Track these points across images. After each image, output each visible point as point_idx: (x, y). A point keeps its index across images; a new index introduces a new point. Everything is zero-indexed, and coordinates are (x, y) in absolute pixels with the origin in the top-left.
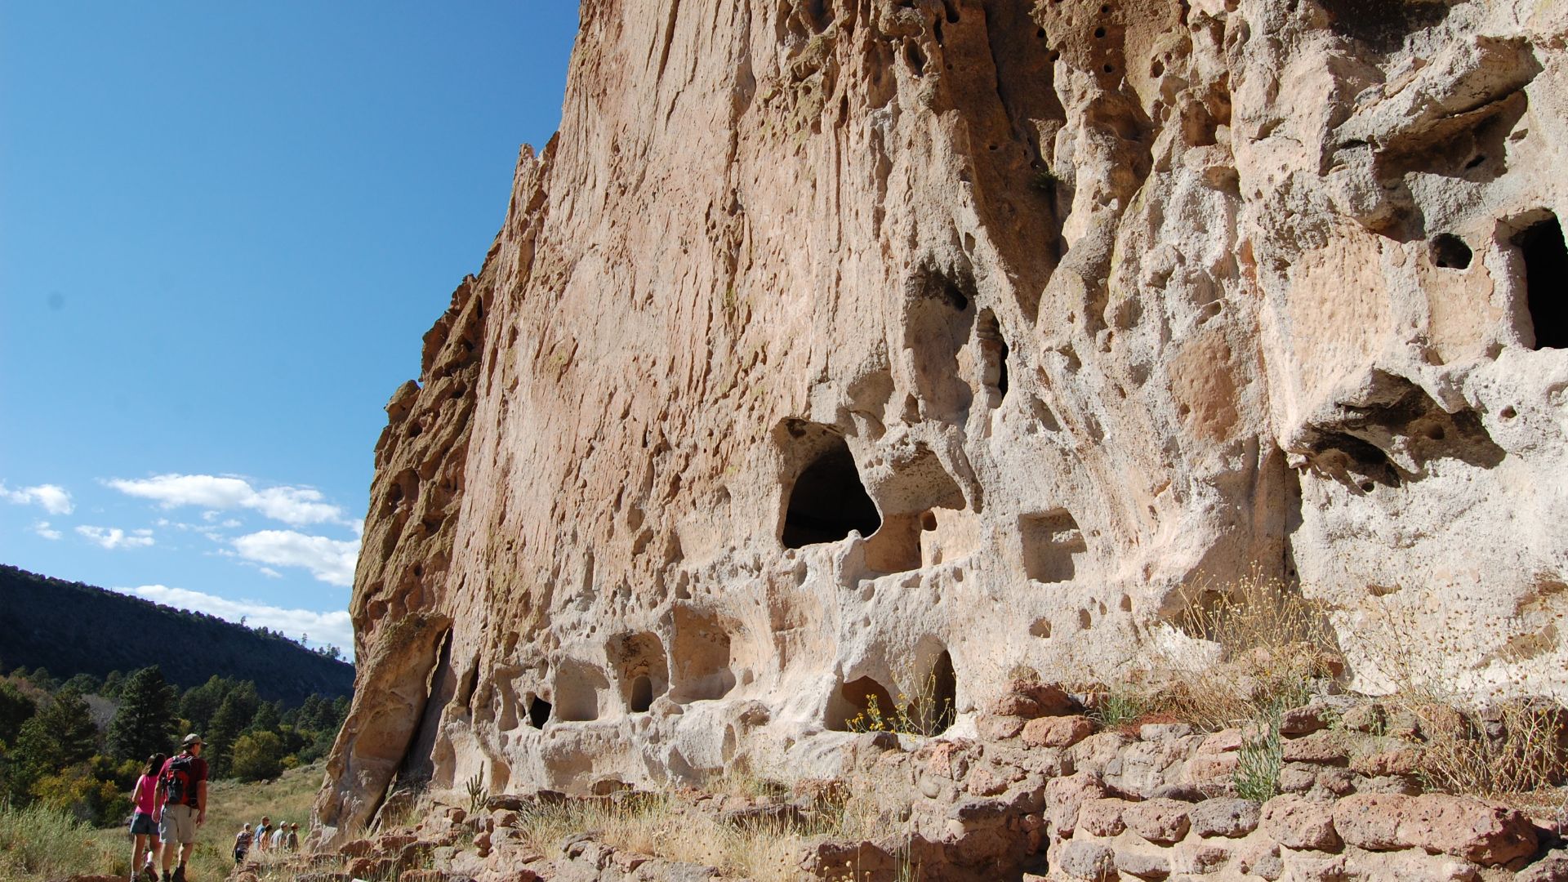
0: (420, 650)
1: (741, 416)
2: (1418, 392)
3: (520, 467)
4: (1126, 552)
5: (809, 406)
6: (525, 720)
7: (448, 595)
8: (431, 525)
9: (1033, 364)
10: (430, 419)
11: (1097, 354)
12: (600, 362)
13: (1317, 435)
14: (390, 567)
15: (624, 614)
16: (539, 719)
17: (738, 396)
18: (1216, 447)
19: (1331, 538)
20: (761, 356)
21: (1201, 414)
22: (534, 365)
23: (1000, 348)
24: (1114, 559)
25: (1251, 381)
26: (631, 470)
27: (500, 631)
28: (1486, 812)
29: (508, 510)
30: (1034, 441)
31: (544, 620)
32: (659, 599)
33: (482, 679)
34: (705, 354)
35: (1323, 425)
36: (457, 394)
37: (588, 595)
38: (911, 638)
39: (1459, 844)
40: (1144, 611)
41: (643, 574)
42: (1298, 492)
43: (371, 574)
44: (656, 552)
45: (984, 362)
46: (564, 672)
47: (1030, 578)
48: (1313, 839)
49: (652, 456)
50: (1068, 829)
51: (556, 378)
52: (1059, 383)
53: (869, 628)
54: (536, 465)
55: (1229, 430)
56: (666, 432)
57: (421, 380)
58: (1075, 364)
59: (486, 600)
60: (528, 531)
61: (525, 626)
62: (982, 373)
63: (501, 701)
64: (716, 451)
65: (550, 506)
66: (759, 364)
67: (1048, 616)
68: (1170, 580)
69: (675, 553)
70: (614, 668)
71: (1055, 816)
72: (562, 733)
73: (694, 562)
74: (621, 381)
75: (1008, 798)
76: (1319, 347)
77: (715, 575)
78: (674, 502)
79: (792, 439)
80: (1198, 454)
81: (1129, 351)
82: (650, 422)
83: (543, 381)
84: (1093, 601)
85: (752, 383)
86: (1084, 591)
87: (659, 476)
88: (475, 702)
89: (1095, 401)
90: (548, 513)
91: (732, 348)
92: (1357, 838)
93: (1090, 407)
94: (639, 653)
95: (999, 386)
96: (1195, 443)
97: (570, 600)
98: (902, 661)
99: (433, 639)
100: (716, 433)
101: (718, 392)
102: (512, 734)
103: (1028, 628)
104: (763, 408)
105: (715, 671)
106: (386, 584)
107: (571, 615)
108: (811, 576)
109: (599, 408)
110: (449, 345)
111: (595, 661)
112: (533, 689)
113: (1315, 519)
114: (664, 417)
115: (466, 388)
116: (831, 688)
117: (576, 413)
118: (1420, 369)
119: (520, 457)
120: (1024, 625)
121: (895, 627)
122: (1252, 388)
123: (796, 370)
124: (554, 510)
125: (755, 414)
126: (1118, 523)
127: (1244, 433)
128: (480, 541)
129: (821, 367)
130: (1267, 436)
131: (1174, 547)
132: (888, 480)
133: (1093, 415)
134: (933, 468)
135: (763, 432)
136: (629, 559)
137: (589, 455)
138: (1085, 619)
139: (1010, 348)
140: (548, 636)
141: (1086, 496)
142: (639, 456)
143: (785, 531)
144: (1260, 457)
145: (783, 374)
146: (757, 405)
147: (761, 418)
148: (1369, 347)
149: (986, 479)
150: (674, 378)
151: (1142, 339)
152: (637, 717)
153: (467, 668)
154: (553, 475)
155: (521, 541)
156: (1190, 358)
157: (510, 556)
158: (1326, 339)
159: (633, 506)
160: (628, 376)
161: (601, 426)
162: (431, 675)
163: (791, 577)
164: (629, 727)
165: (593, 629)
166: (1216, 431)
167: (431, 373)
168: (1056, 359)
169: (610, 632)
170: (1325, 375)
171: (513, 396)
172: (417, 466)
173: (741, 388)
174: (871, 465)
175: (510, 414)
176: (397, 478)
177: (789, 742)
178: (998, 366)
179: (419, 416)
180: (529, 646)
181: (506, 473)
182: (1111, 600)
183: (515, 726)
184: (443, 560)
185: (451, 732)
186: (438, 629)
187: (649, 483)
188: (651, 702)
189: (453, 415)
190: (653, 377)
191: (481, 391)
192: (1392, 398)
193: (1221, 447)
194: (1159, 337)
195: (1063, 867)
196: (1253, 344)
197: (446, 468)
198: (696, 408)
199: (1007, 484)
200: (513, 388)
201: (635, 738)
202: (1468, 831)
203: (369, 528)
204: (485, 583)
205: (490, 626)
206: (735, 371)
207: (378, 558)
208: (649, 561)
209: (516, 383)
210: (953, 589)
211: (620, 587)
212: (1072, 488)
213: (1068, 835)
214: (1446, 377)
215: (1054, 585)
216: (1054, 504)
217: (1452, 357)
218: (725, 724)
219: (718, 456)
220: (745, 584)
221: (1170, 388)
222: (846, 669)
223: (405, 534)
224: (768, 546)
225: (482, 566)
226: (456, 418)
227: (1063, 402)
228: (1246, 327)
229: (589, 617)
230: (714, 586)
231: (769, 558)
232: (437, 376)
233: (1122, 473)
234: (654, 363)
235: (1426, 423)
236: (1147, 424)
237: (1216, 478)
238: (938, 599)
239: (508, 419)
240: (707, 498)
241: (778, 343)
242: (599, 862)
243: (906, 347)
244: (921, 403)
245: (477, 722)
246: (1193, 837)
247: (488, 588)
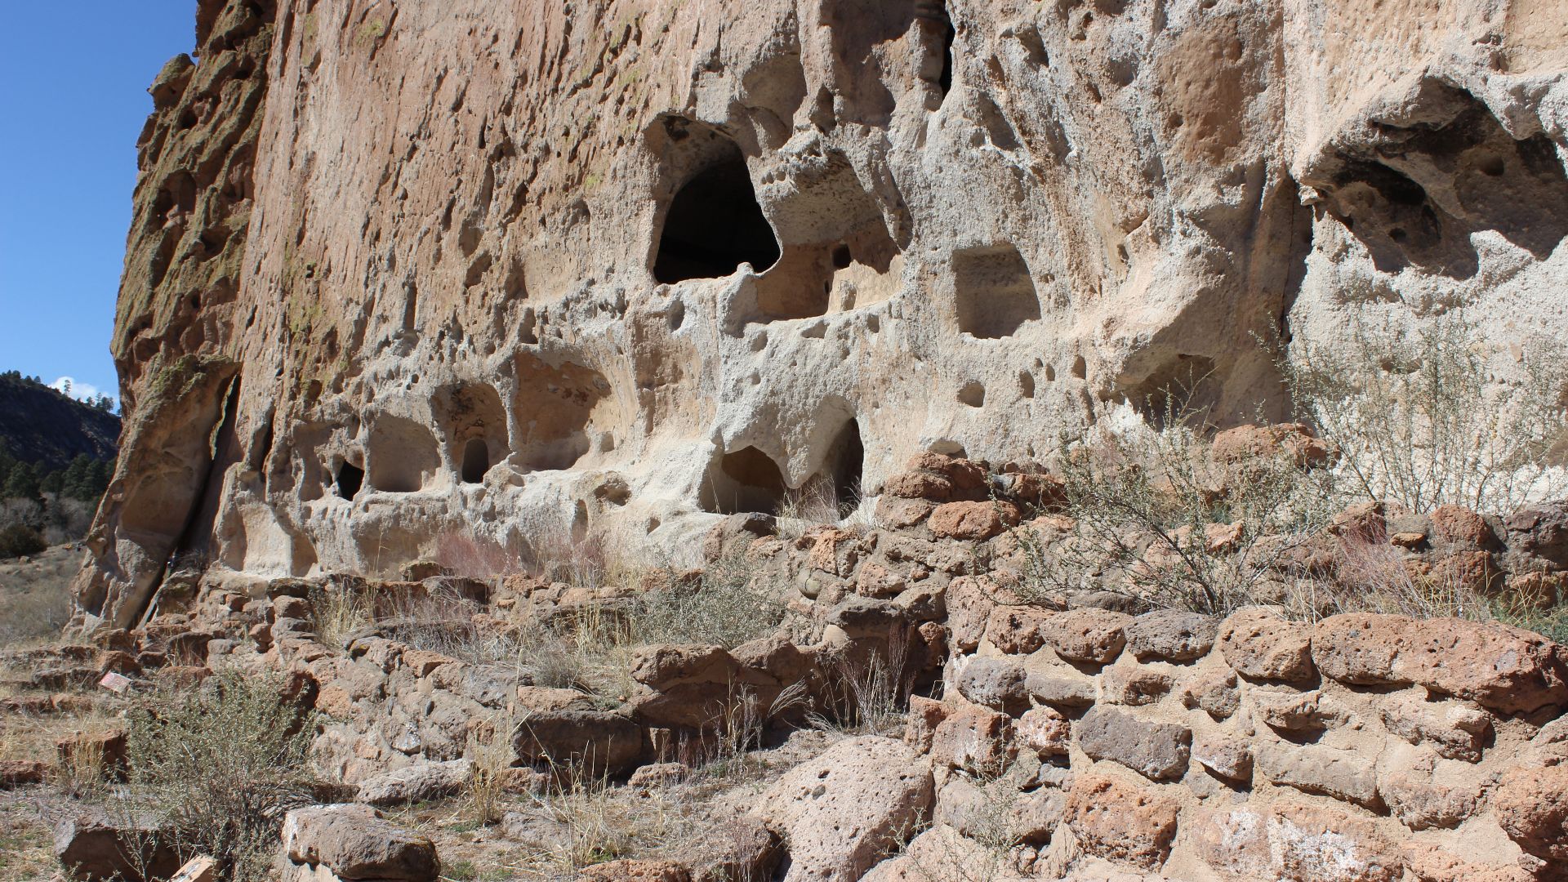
0: (200, 401)
1: (607, 110)
2: (1479, 109)
3: (324, 169)
4: (1086, 303)
5: (693, 99)
6: (331, 489)
7: (235, 333)
8: (212, 243)
9: (984, 54)
10: (208, 107)
11: (1069, 42)
12: (426, 34)
13: (1341, 163)
14: (161, 297)
15: (453, 361)
16: (348, 490)
17: (603, 84)
18: (1210, 172)
19: (1343, 297)
20: (634, 32)
21: (1196, 127)
22: (341, 37)
23: (944, 31)
24: (1070, 311)
25: (1264, 89)
26: (463, 177)
27: (298, 378)
28: (1515, 644)
29: (308, 225)
30: (980, 155)
31: (354, 368)
32: (497, 342)
33: (277, 439)
34: (563, 27)
35: (1350, 149)
36: (244, 74)
37: (408, 338)
38: (811, 401)
39: (1474, 684)
40: (1101, 377)
41: (477, 311)
42: (1309, 237)
43: (136, 305)
44: (495, 280)
45: (922, 49)
46: (379, 431)
47: (963, 330)
48: (1282, 668)
49: (492, 159)
50: (971, 641)
51: (369, 54)
52: (1017, 79)
53: (758, 387)
54: (343, 168)
55: (1230, 150)
56: (509, 130)
57: (195, 54)
58: (1038, 56)
59: (282, 340)
60: (334, 254)
61: (329, 374)
62: (918, 64)
63: (302, 465)
64: (574, 155)
65: (361, 221)
66: (631, 43)
67: (982, 379)
68: (1135, 340)
69: (517, 288)
70: (441, 429)
71: (959, 626)
72: (377, 506)
73: (542, 299)
74: (452, 60)
75: (904, 600)
76: (1357, 45)
77: (568, 315)
78: (518, 220)
79: (670, 142)
80: (1187, 181)
81: (1109, 39)
82: (490, 115)
83: (352, 58)
84: (1039, 364)
85: (621, 68)
86: (1028, 351)
87: (500, 186)
88: (269, 467)
89: (1061, 105)
90: (359, 231)
91: (598, 18)
92: (1339, 669)
93: (1054, 114)
94: (473, 409)
95: (940, 82)
96: (1185, 164)
97: (387, 343)
98: (798, 428)
99: (216, 388)
100: (573, 131)
101: (578, 77)
102: (316, 506)
103: (956, 394)
104: (634, 101)
105: (567, 435)
106: (156, 318)
107: (388, 360)
108: (688, 321)
109: (424, 95)
110: (231, 8)
111: (417, 418)
112: (342, 452)
113: (1326, 273)
114: (507, 110)
115: (254, 65)
116: (707, 458)
117: (393, 101)
118: (1485, 80)
119: (324, 157)
120: (951, 389)
121: (791, 387)
122: (1264, 97)
123: (678, 52)
124: (366, 226)
125: (625, 109)
126: (1077, 266)
127: (1248, 156)
128: (273, 265)
129: (710, 49)
130: (1277, 163)
131: (1145, 298)
132: (789, 199)
133: (1057, 124)
134: (848, 186)
135: (633, 132)
136: (460, 292)
137: (410, 156)
138: (1027, 385)
139: (957, 30)
140: (359, 386)
141: (1041, 230)
142: (476, 161)
143: (658, 262)
144: (1265, 188)
145: (662, 56)
146: (627, 96)
147: (632, 113)
148: (1423, 47)
149: (916, 200)
150: (522, 58)
151: (1127, 26)
152: (470, 488)
153: (260, 424)
154: (366, 182)
155: (325, 266)
156: (1189, 53)
157: (311, 284)
158: (1367, 35)
159: (466, 224)
160: (462, 54)
161: (426, 121)
162: (214, 434)
163: (664, 320)
164: (459, 501)
165: (415, 379)
166: (1212, 150)
167: (207, 46)
168: (1015, 47)
169: (435, 383)
170: (1360, 82)
171: (314, 77)
172: (192, 167)
173: (607, 72)
174: (770, 179)
175: (310, 101)
176: (167, 181)
177: (654, 523)
178: (941, 55)
179: (192, 103)
180: (336, 398)
181: (305, 177)
182: (1061, 364)
183: (318, 495)
184: (228, 289)
185: (242, 501)
186: (223, 376)
187: (486, 196)
188: (486, 469)
189: (237, 101)
190: (494, 56)
191: (273, 71)
192: (1441, 118)
193: (1219, 172)
194: (1150, 23)
195: (960, 689)
196: (1273, 38)
197: (230, 171)
198: (549, 99)
199: (941, 211)
200: (313, 67)
201: (466, 514)
202: (1488, 668)
203: (132, 246)
204: (279, 319)
205: (287, 372)
206: (600, 50)
207: (145, 285)
208: (485, 294)
209: (317, 60)
210: (866, 342)
211: (448, 327)
212: (1025, 219)
213: (970, 650)
214: (1519, 92)
215: (992, 341)
216: (1000, 236)
217: (1531, 64)
218: (576, 499)
219: (576, 162)
220: (605, 327)
221: (1158, 93)
222: (728, 436)
223: (179, 254)
224: (636, 280)
225: (276, 297)
226: (241, 105)
227: (1019, 105)
228: (1265, 15)
229: (409, 363)
230: (566, 330)
231: (637, 294)
232: (216, 48)
233: (1089, 201)
234: (496, 39)
235: (1484, 153)
236: (1125, 138)
237: (1207, 212)
238: (846, 353)
239: (308, 109)
240: (559, 216)
241: (657, 14)
242: (386, 663)
243: (821, 23)
244: (837, 100)
245: (272, 490)
246: (1127, 659)
247: (284, 325)
